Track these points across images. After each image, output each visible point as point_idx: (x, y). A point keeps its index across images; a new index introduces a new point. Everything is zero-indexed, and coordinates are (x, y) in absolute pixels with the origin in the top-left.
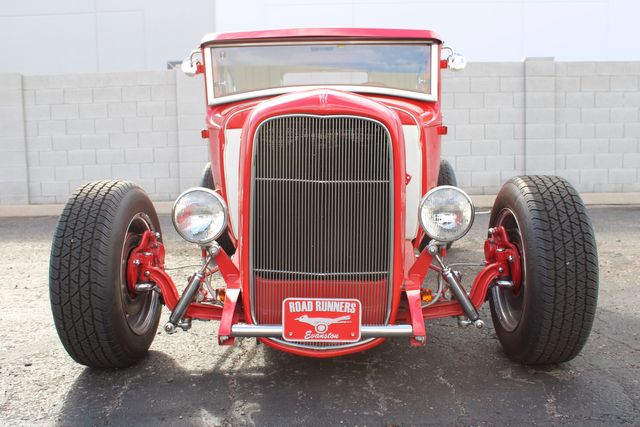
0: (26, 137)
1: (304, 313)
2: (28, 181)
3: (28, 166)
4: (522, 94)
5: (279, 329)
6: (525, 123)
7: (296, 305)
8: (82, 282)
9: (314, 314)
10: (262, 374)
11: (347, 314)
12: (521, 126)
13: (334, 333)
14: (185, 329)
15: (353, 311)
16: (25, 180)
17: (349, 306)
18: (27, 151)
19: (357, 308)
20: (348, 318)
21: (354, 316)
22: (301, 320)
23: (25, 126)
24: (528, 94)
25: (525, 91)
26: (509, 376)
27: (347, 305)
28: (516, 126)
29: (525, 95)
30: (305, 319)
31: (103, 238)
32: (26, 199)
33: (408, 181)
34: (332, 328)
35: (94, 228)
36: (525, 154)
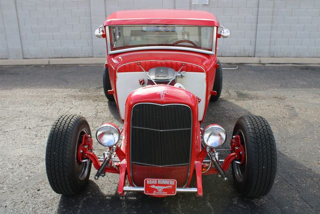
0: (19, 26)
1: (153, 184)
2: (22, 48)
3: (21, 40)
4: (257, 9)
5: (142, 189)
6: (257, 23)
7: (149, 181)
8: (60, 162)
9: (157, 185)
10: (135, 198)
11: (171, 185)
12: (255, 24)
13: (165, 192)
14: (103, 176)
15: (173, 184)
16: (20, 47)
17: (172, 182)
18: (20, 33)
19: (175, 183)
20: (171, 186)
21: (174, 186)
22: (152, 187)
23: (18, 21)
24: (260, 9)
25: (258, 7)
26: (236, 202)
27: (171, 182)
28: (253, 24)
29: (258, 10)
30: (153, 187)
31: (68, 145)
32: (22, 57)
33: (199, 102)
34: (164, 190)
35: (64, 140)
36: (256, 38)
